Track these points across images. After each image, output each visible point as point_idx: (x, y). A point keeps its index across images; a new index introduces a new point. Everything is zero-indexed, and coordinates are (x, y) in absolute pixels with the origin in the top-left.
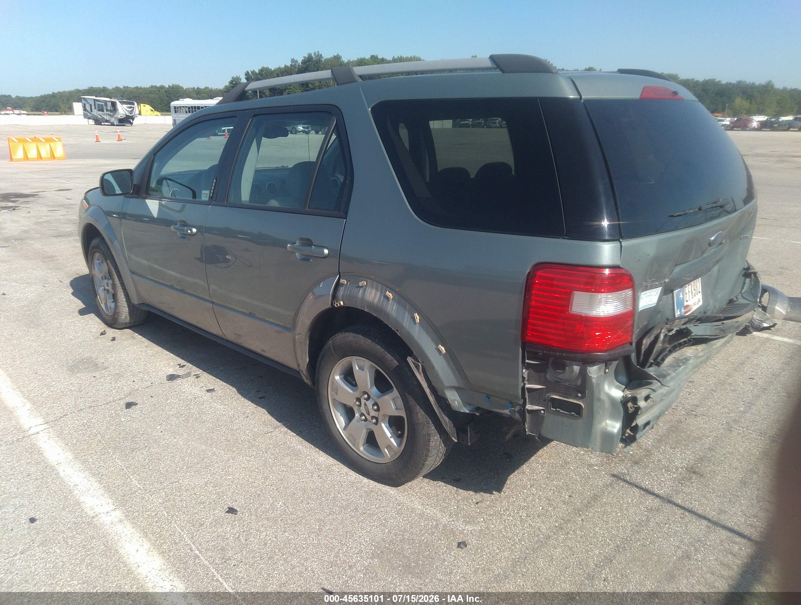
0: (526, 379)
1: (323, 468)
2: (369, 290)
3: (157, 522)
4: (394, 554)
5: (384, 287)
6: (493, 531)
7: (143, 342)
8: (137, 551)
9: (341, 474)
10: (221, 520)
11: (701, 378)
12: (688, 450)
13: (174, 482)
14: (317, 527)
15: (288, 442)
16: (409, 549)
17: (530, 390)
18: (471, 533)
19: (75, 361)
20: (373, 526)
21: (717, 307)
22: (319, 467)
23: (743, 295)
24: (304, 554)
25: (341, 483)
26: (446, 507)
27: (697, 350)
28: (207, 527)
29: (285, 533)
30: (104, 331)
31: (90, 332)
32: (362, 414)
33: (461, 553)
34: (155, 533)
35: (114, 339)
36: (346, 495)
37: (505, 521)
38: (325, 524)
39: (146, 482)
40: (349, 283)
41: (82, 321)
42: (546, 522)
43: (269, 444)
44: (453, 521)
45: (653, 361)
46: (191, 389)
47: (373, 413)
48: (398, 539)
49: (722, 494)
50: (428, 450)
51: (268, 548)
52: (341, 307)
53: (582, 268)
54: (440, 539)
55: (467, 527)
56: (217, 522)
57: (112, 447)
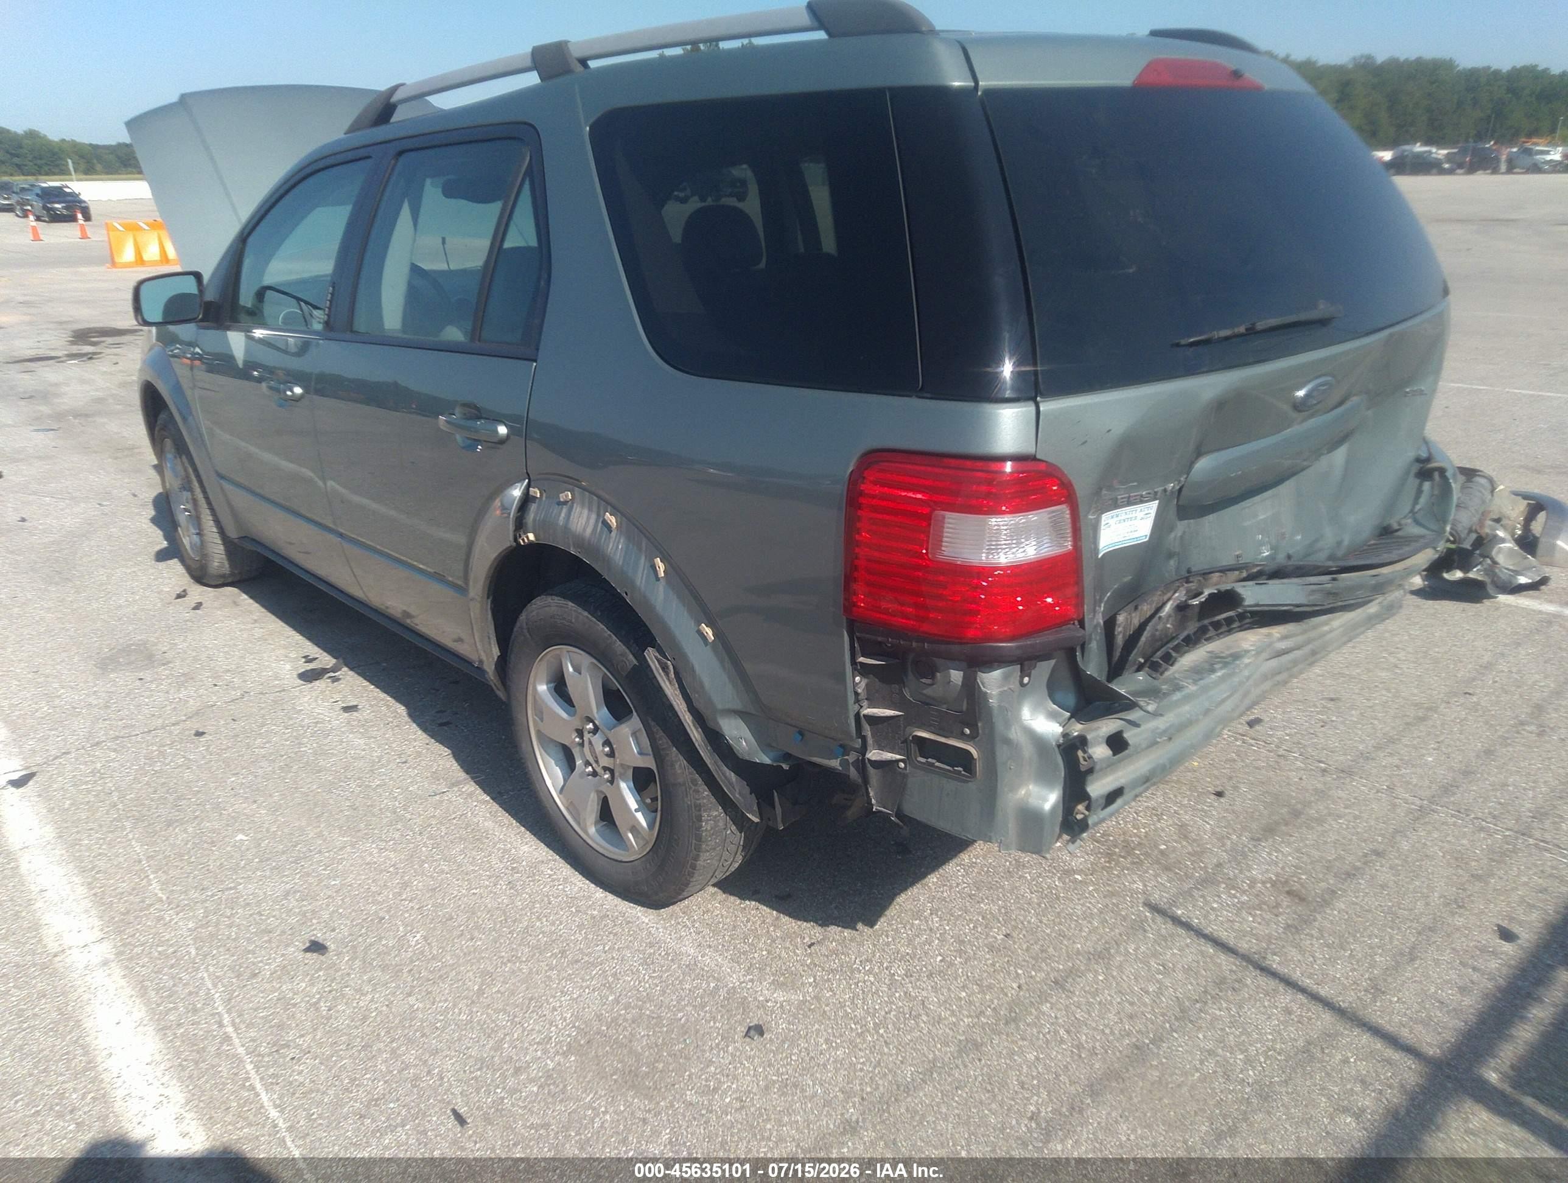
0: (863, 696)
1: (522, 868)
2: (577, 509)
3: (172, 966)
4: (611, 1047)
5: (603, 503)
6: (827, 1005)
7: (251, 612)
8: (118, 1023)
9: (553, 881)
10: (295, 966)
11: (1357, 691)
12: (1289, 844)
13: (227, 889)
14: (476, 987)
15: (469, 814)
16: (646, 1038)
17: (873, 720)
18: (782, 1006)
19: (114, 649)
20: (588, 987)
21: (1346, 543)
22: (515, 865)
23: (1419, 516)
24: (434, 1042)
25: (549, 899)
26: (744, 953)
27: (1269, 635)
28: (263, 980)
29: (410, 999)
30: (185, 591)
31: (159, 593)
32: (588, 763)
33: (749, 1048)
34: (162, 988)
35: (198, 606)
36: (553, 924)
37: (857, 984)
38: (493, 980)
39: (174, 888)
40: (544, 495)
41: (151, 571)
42: (942, 987)
43: (432, 817)
44: (752, 981)
45: (1142, 661)
46: (314, 705)
47: (605, 761)
48: (629, 1017)
49: (1337, 941)
50: (699, 838)
51: (368, 1025)
52: (531, 544)
53: (952, 461)
54: (714, 1019)
55: (775, 995)
56: (285, 972)
57: (133, 816)
